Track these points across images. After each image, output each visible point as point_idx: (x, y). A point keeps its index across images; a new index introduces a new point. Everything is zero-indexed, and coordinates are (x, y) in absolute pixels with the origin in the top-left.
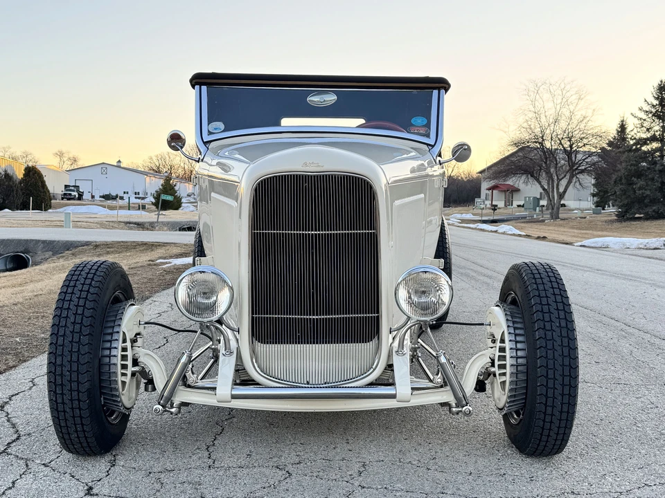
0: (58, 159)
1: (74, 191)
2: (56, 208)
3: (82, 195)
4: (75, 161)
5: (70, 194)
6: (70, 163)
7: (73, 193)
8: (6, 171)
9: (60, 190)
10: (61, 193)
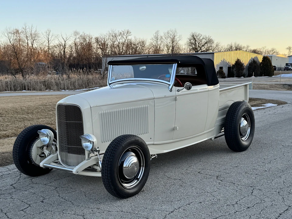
0: (288, 51)
1: (290, 66)
2: (277, 75)
5: (288, 68)
8: (254, 59)
9: (284, 66)
10: (284, 67)
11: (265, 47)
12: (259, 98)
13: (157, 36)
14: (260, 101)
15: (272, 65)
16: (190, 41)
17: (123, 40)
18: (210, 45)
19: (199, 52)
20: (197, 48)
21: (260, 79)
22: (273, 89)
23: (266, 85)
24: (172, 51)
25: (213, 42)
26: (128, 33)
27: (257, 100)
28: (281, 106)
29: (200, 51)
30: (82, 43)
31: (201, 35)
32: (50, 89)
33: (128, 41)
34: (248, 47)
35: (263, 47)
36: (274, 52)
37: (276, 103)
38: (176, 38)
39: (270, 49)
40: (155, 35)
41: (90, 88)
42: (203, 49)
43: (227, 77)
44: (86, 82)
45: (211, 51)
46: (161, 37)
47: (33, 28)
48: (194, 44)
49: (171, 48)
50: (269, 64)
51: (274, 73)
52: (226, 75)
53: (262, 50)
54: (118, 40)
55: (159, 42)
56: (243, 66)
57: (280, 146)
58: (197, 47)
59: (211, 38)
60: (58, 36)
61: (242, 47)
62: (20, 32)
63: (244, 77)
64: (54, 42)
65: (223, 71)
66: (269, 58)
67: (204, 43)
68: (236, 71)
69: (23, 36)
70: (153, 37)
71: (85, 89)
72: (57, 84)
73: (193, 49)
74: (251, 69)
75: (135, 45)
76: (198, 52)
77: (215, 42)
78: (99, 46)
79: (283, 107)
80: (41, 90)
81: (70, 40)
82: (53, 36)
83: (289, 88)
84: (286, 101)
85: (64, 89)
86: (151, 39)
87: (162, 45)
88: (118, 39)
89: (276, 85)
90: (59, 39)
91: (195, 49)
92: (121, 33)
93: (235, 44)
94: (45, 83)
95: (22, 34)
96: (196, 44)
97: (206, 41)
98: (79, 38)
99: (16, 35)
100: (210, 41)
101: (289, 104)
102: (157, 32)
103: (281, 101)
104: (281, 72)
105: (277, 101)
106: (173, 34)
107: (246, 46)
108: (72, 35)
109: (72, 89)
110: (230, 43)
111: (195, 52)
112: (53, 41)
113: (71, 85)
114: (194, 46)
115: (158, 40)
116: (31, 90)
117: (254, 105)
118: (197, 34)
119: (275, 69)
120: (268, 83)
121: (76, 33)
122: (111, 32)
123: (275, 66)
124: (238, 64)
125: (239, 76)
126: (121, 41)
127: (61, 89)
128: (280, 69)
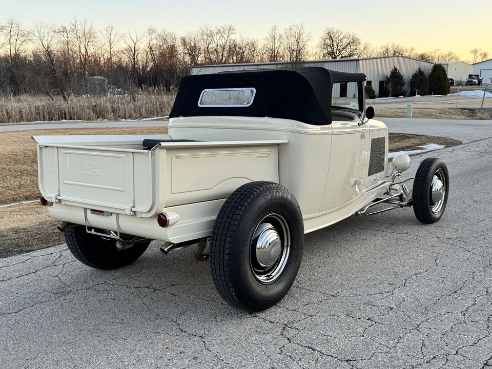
0: (473, 55)
1: (475, 79)
2: (454, 93)
3: (481, 82)
4: (485, 55)
5: (472, 81)
6: (482, 57)
7: (474, 80)
8: (419, 69)
9: (465, 78)
10: (466, 80)
11: (439, 50)
12: (417, 133)
13: (274, 34)
14: (418, 140)
15: (447, 77)
16: (325, 41)
17: (223, 40)
18: (355, 47)
19: (338, 59)
20: (334, 53)
21: (428, 100)
22: (444, 116)
23: (434, 110)
24: (297, 56)
25: (359, 43)
26: (230, 30)
27: (413, 138)
28: (451, 149)
29: (340, 56)
30: (160, 47)
31: (341, 32)
32: (104, 117)
33: (230, 42)
34: (412, 50)
35: (435, 50)
36: (453, 57)
37: (444, 142)
38: (303, 37)
39: (446, 53)
40: (270, 32)
41: (163, 116)
42: (345, 53)
43: (377, 96)
44: (158, 106)
45: (356, 57)
46: (280, 36)
47: (86, 23)
48: (330, 46)
49: (295, 53)
50: (443, 76)
51: (449, 89)
52: (376, 94)
53: (433, 55)
54: (216, 42)
55: (277, 44)
56: (402, 79)
57: (433, 239)
58: (335, 51)
59: (356, 36)
60: (125, 35)
61: (404, 49)
62: (68, 29)
63: (404, 96)
64: (120, 46)
65: (372, 88)
66: (444, 66)
67: (346, 44)
68: (391, 86)
69: (72, 36)
70: (268, 35)
71: (156, 118)
72: (114, 111)
73: (329, 54)
74: (415, 85)
75: (240, 48)
76: (336, 58)
77: (363, 43)
78: (186, 51)
79: (454, 150)
80: (89, 119)
81: (142, 41)
82: (117, 36)
83: (471, 114)
84: (460, 140)
85: (125, 118)
86: (265, 40)
87: (282, 48)
88: (215, 39)
89: (450, 110)
90: (126, 40)
91: (331, 54)
92: (219, 30)
93: (393, 45)
94: (96, 108)
95: (71, 33)
96: (333, 45)
97: (348, 41)
98: (156, 39)
99: (63, 34)
100: (354, 41)
101: (464, 146)
102: (274, 29)
103: (451, 139)
104: (460, 87)
105: (445, 139)
106: (298, 31)
107: (409, 48)
108: (146, 34)
109: (137, 118)
110: (385, 44)
111: (332, 58)
112: (118, 43)
113: (135, 111)
114: (329, 49)
115: (276, 41)
116: (74, 120)
117: (407, 147)
118: (335, 31)
119: (452, 84)
120: (438, 107)
121: (151, 31)
122: (204, 29)
123: (452, 80)
124: (395, 75)
125: (396, 95)
126: (220, 42)
127: (119, 117)
128: (460, 84)
